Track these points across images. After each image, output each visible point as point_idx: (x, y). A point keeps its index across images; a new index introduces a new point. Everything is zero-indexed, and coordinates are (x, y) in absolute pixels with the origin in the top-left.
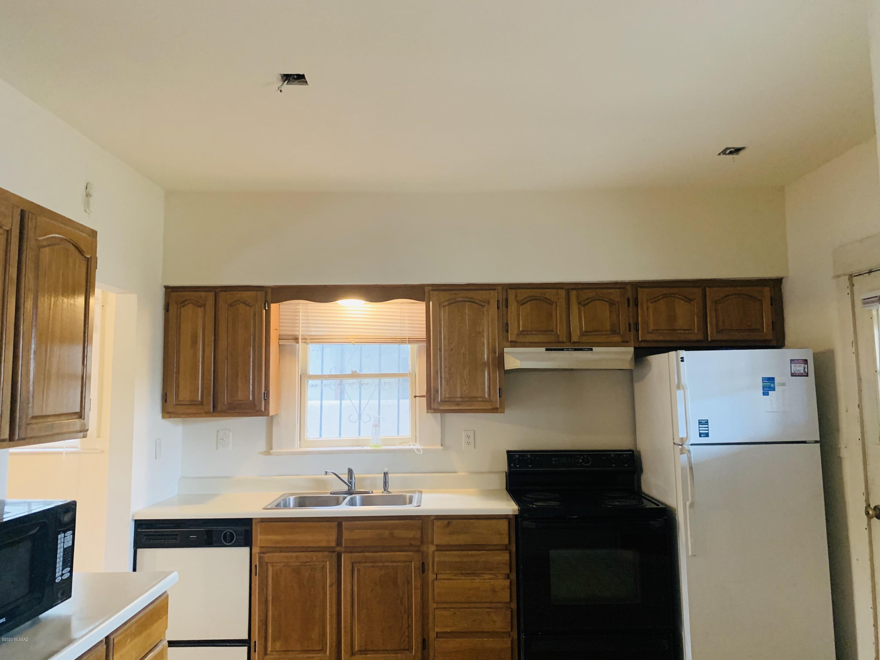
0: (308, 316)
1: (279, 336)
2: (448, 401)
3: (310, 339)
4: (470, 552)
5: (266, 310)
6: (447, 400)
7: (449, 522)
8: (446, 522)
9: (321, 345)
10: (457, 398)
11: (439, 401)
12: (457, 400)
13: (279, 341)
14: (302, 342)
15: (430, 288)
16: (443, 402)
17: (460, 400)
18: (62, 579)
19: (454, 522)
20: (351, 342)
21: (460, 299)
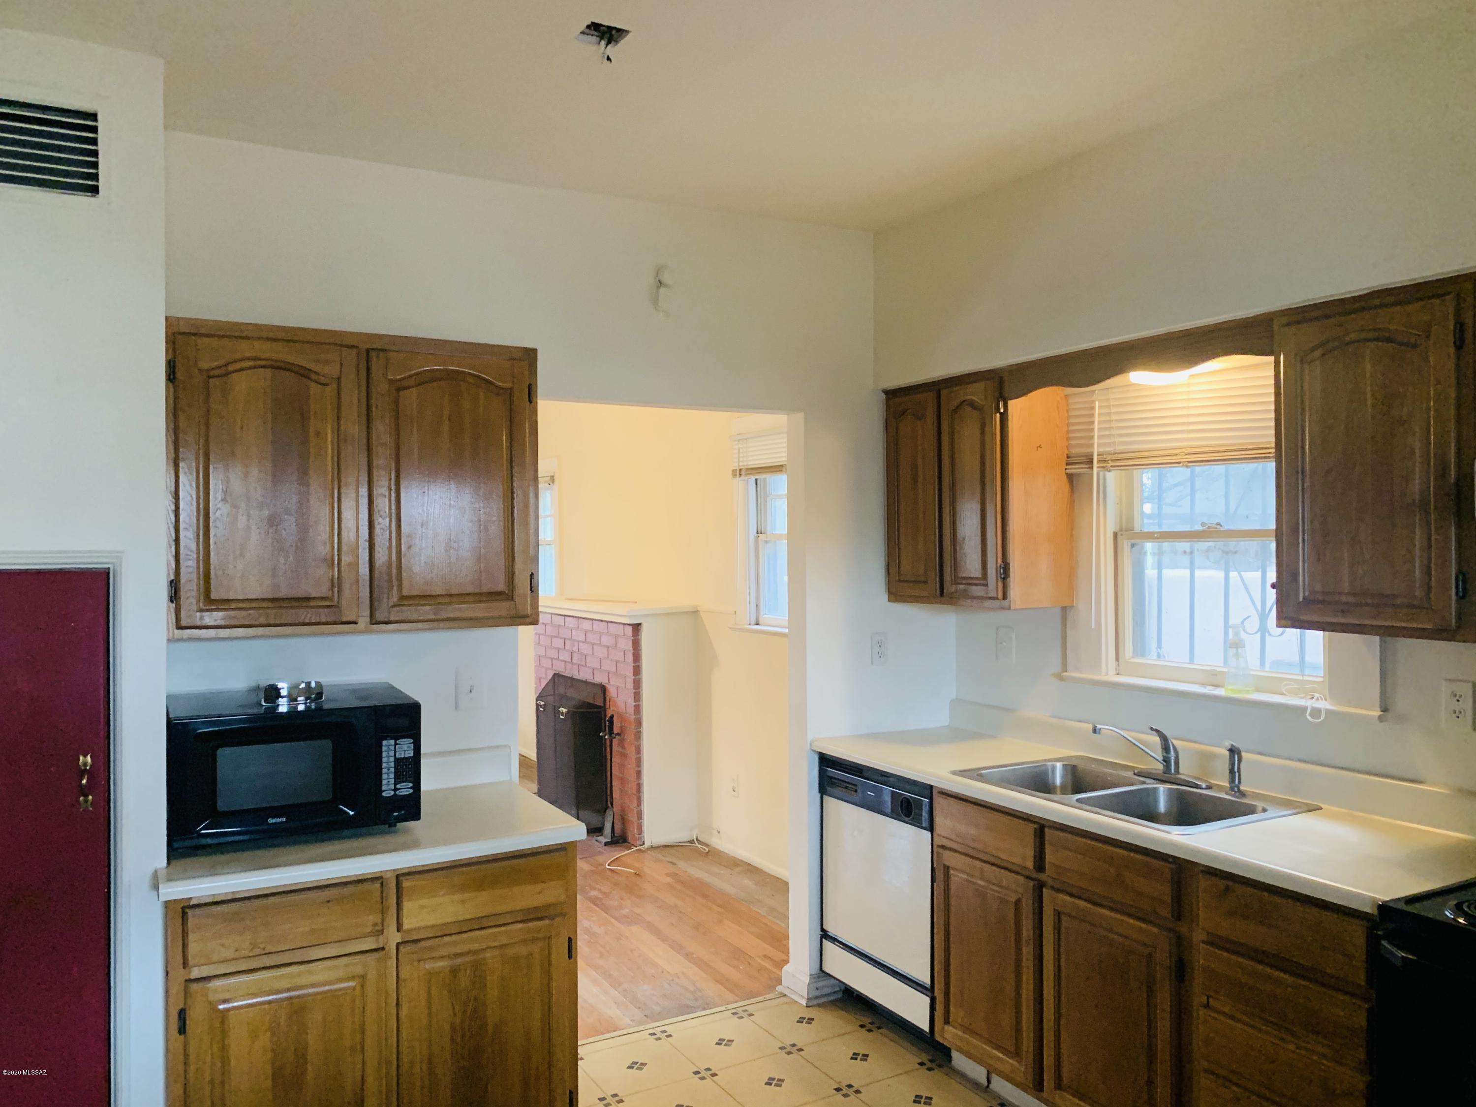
0: (1109, 414)
1: (1068, 457)
2: (1323, 602)
3: (1112, 460)
4: (1277, 973)
5: (1001, 414)
6: (1320, 597)
7: (1227, 888)
8: (1222, 884)
9: (1157, 470)
10: (1340, 594)
11: (1301, 600)
12: (1344, 599)
13: (1067, 467)
14: (1098, 467)
15: (1284, 320)
16: (1309, 602)
17: (1351, 599)
18: (395, 794)
19: (1240, 890)
20: (1180, 463)
21: (1353, 336)
